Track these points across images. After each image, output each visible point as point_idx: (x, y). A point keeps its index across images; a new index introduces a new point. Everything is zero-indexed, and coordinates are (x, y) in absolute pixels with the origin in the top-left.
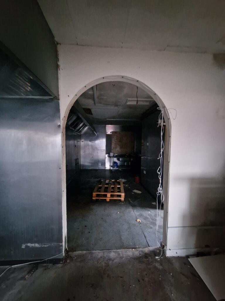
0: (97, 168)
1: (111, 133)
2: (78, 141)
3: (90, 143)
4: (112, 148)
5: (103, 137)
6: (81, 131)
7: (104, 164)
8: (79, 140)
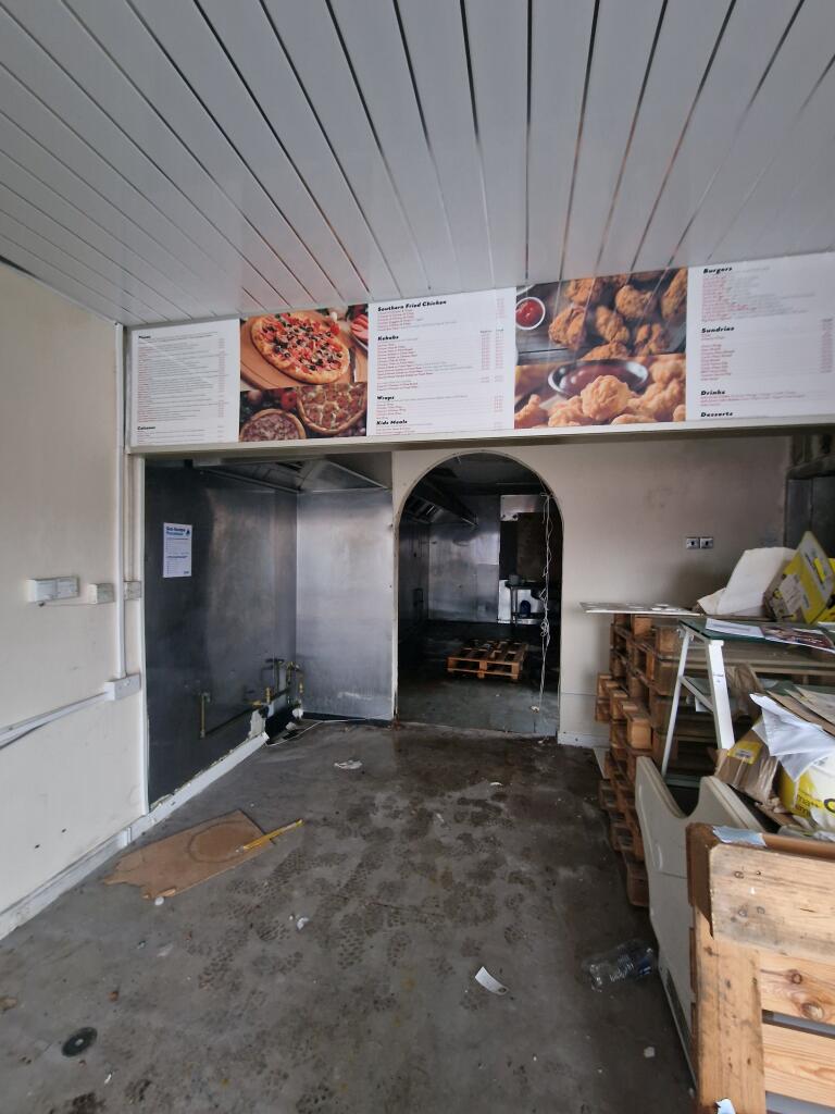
0: (475, 620)
1: (514, 517)
2: (421, 543)
3: (455, 548)
4: (519, 561)
5: (491, 530)
6: (430, 516)
7: (493, 607)
8: (425, 539)
